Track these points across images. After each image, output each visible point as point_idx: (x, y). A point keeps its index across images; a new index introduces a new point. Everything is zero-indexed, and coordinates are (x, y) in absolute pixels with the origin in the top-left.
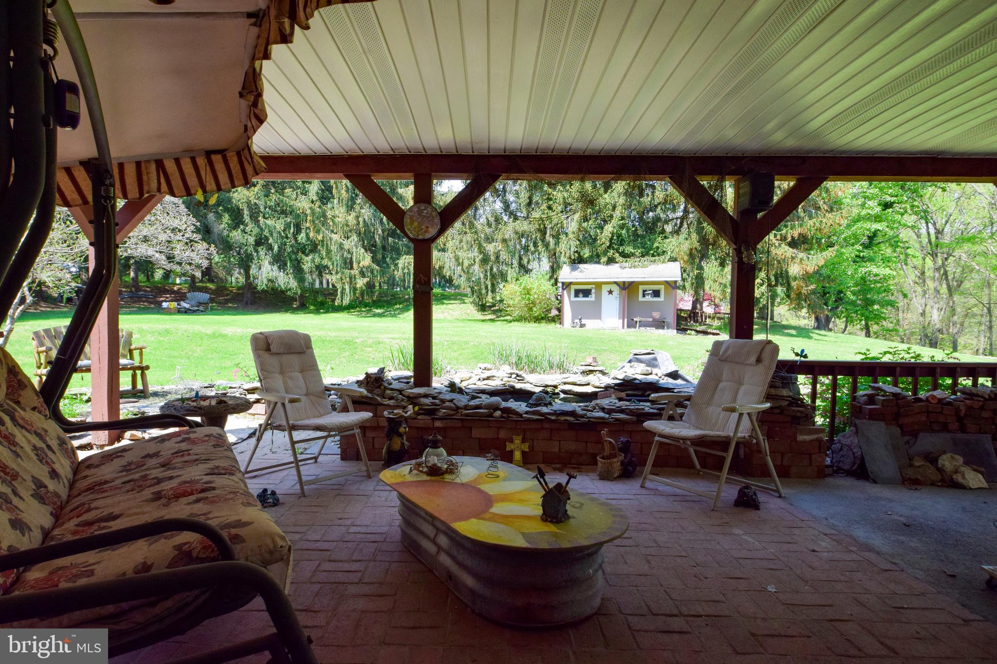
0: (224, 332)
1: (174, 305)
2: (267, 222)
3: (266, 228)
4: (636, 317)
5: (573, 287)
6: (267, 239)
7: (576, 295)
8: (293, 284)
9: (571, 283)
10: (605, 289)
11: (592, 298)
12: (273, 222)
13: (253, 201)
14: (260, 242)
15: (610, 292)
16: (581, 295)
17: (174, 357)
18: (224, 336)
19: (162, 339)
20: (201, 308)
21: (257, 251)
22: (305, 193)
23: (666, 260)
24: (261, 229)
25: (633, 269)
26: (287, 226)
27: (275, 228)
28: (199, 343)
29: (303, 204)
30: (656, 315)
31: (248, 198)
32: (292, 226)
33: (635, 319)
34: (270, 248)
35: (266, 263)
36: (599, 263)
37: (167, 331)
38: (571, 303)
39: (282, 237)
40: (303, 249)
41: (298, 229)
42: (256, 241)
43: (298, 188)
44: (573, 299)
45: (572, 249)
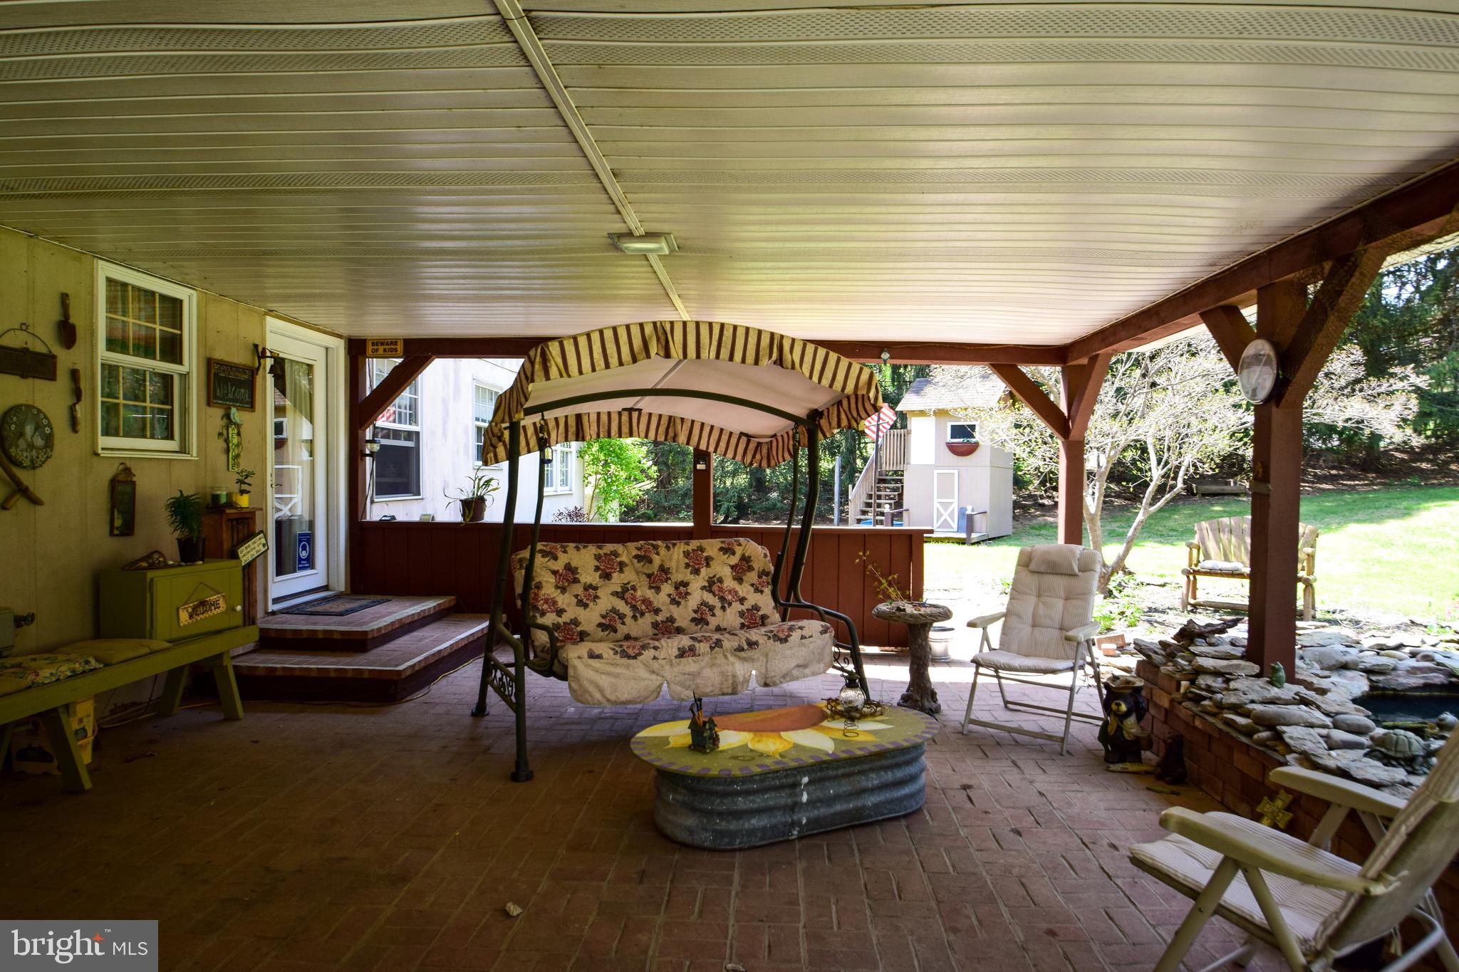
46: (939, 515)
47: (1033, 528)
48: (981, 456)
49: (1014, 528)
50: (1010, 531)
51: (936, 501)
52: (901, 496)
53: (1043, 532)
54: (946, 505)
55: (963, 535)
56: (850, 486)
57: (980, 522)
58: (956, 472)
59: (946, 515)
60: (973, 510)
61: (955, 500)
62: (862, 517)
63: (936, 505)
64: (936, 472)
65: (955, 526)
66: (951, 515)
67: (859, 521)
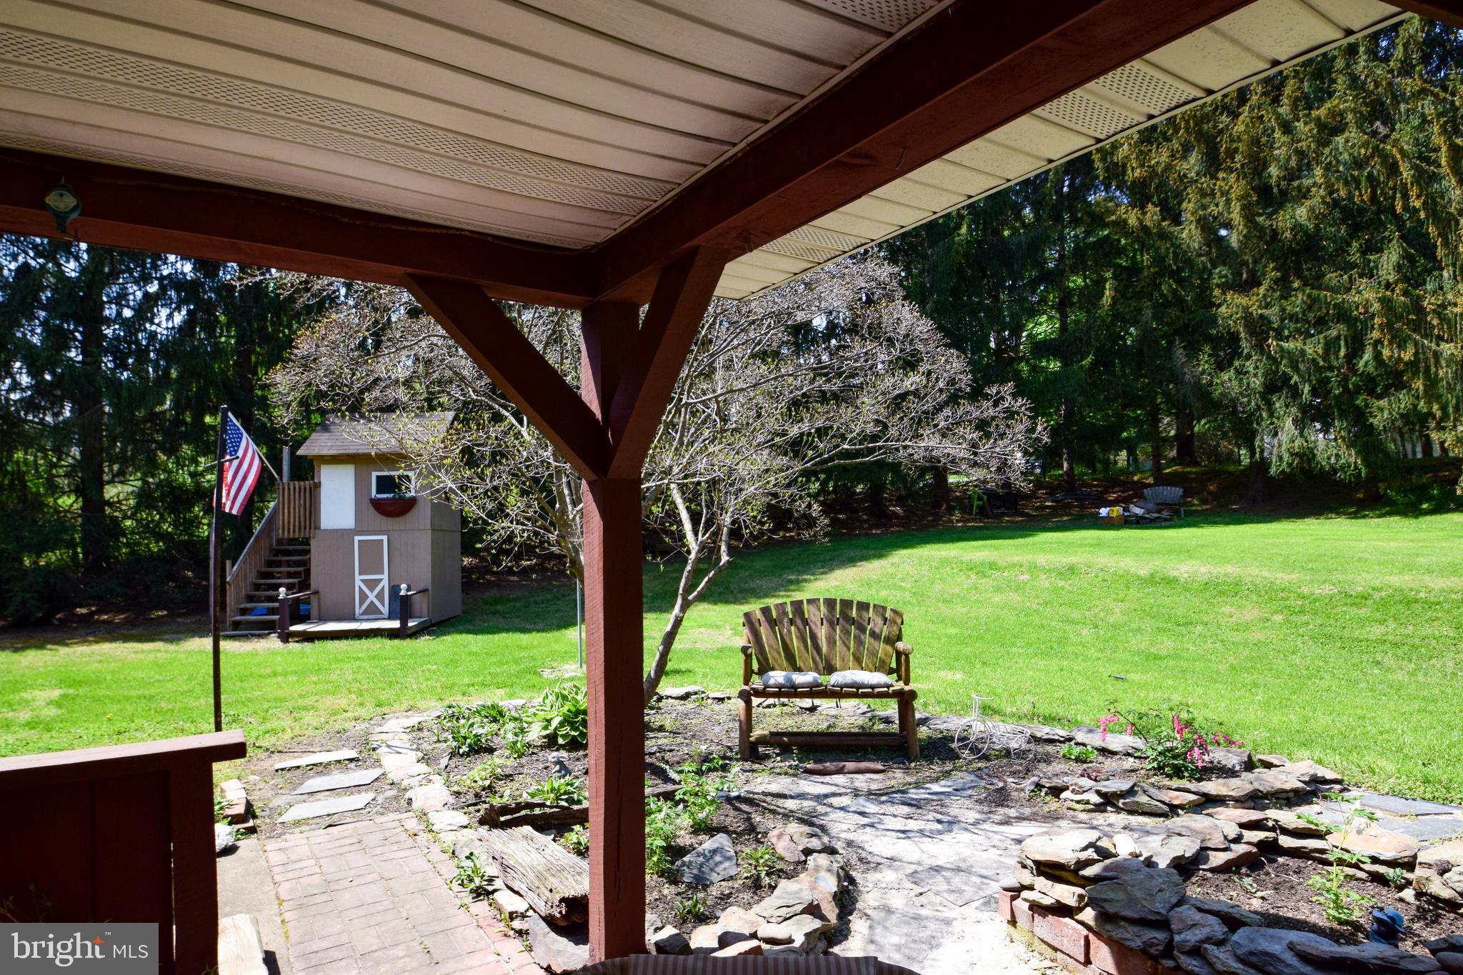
0: (1173, 573)
1: (1117, 511)
2: (1285, 345)
3: (1282, 357)
6: (1287, 378)
8: (1351, 457)
12: (1299, 344)
13: (1255, 311)
14: (1275, 385)
17: (1073, 622)
18: (1170, 582)
19: (1061, 583)
20: (1165, 514)
21: (1270, 405)
22: (1369, 273)
24: (1275, 361)
26: (1331, 346)
27: (1303, 352)
28: (1121, 595)
29: (1366, 295)
31: (1246, 309)
32: (1342, 343)
34: (1295, 393)
35: (1289, 424)
37: (1072, 569)
39: (1319, 369)
40: (1370, 386)
41: (1356, 347)
42: (1265, 385)
43: (1354, 266)
46: (363, 597)
47: (486, 603)
48: (422, 517)
49: (464, 603)
50: (458, 609)
51: (358, 578)
52: (308, 572)
53: (499, 607)
54: (372, 584)
55: (396, 624)
56: (228, 563)
57: (421, 604)
58: (385, 538)
59: (372, 597)
60: (409, 589)
61: (385, 576)
62: (249, 605)
63: (358, 583)
64: (357, 538)
65: (385, 610)
66: (380, 596)
67: (244, 612)
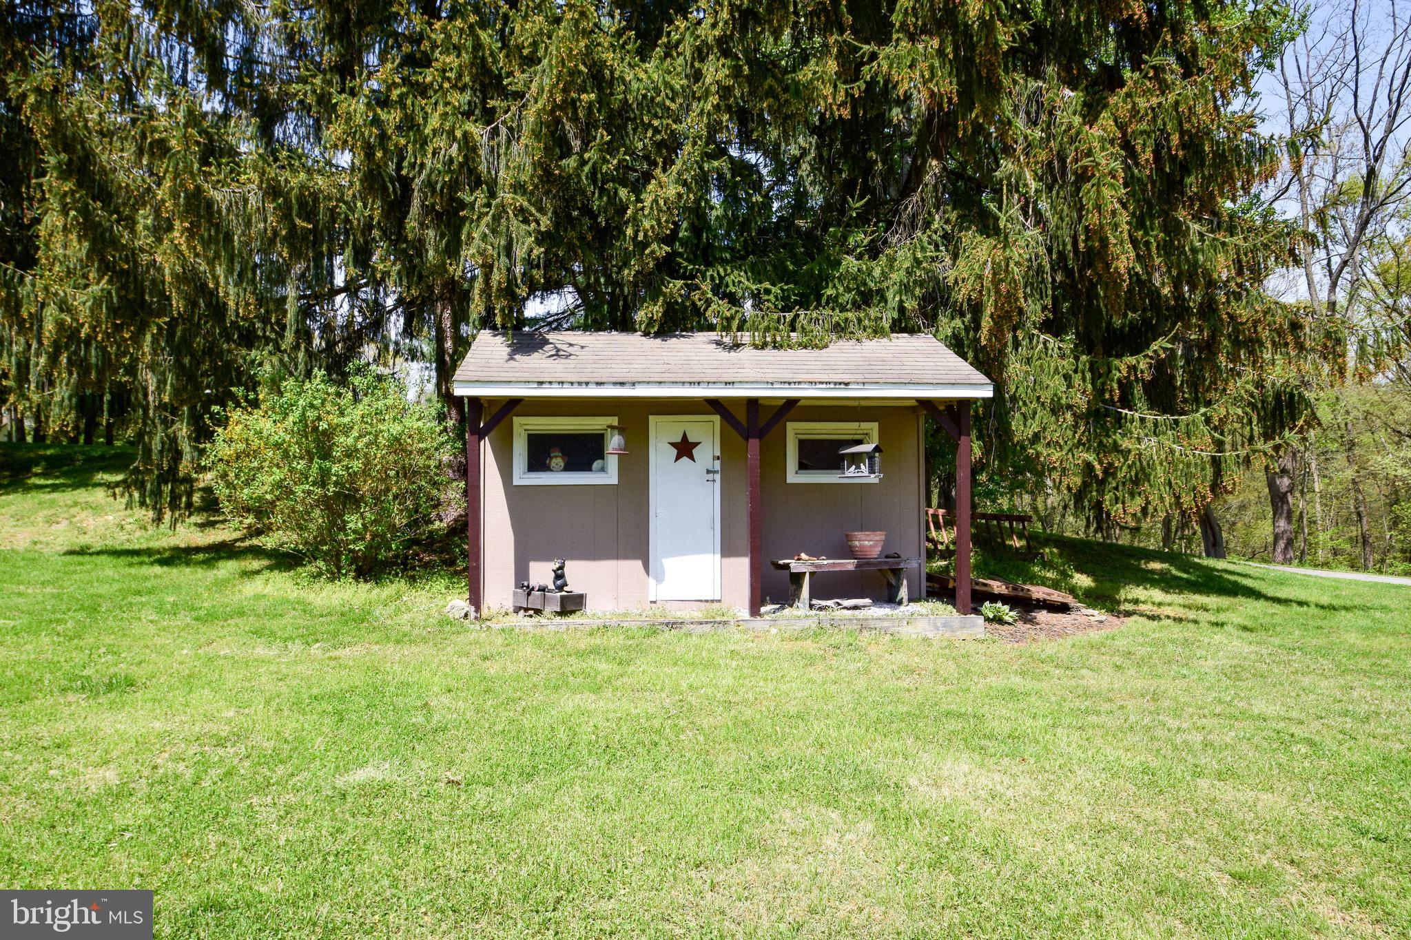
4: (795, 554)
5: (523, 426)
7: (537, 463)
9: (513, 405)
10: (662, 433)
11: (607, 474)
15: (685, 449)
16: (558, 462)
23: (886, 325)
25: (769, 353)
30: (870, 543)
33: (795, 566)
36: (625, 325)
38: (514, 495)
44: (522, 477)
45: (520, 252)
